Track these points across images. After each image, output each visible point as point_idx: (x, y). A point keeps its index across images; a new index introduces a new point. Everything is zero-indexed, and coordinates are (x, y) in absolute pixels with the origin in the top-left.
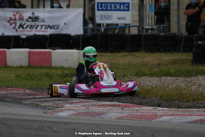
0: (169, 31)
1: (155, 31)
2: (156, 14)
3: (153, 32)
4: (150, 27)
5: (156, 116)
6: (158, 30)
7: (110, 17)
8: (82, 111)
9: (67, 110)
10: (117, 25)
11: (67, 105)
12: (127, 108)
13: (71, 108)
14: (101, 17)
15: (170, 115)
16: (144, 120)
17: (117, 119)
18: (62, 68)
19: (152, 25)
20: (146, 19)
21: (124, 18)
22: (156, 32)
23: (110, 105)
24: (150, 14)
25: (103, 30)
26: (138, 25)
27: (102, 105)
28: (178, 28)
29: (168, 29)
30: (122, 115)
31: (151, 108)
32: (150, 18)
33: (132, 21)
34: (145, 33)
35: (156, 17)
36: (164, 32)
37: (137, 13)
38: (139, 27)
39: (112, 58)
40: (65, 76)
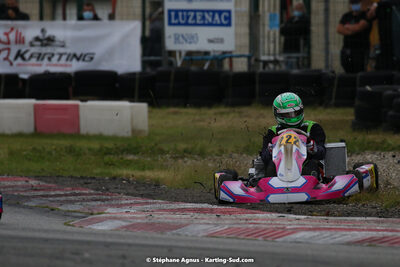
0: (309, 65)
1: (280, 66)
2: (283, 32)
3: (278, 68)
4: (272, 58)
5: (284, 232)
6: (287, 63)
7: (192, 39)
8: (139, 221)
9: (110, 218)
10: (207, 53)
11: (110, 210)
12: (227, 216)
13: (119, 216)
14: (177, 39)
15: (310, 229)
16: (260, 238)
17: (207, 236)
18: (100, 137)
19: (274, 55)
20: (264, 43)
21: (221, 41)
22: (284, 67)
23: (195, 210)
24: (272, 33)
25: (179, 63)
26: (247, 53)
27: (179, 210)
28: (327, 60)
29: (306, 62)
30: (218, 229)
31: (275, 215)
32: (272, 39)
33: (236, 46)
34: (261, 69)
35: (283, 39)
36: (299, 68)
37: (245, 30)
38: (249, 58)
39: (197, 117)
40: (106, 154)
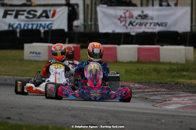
8: (189, 104)
11: (174, 99)
40: (172, 72)
